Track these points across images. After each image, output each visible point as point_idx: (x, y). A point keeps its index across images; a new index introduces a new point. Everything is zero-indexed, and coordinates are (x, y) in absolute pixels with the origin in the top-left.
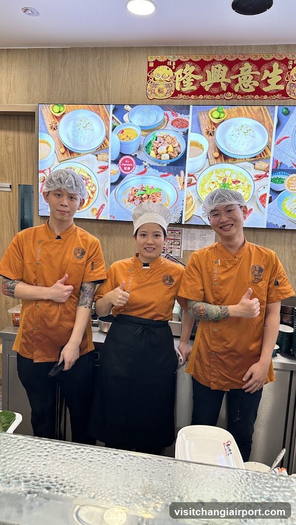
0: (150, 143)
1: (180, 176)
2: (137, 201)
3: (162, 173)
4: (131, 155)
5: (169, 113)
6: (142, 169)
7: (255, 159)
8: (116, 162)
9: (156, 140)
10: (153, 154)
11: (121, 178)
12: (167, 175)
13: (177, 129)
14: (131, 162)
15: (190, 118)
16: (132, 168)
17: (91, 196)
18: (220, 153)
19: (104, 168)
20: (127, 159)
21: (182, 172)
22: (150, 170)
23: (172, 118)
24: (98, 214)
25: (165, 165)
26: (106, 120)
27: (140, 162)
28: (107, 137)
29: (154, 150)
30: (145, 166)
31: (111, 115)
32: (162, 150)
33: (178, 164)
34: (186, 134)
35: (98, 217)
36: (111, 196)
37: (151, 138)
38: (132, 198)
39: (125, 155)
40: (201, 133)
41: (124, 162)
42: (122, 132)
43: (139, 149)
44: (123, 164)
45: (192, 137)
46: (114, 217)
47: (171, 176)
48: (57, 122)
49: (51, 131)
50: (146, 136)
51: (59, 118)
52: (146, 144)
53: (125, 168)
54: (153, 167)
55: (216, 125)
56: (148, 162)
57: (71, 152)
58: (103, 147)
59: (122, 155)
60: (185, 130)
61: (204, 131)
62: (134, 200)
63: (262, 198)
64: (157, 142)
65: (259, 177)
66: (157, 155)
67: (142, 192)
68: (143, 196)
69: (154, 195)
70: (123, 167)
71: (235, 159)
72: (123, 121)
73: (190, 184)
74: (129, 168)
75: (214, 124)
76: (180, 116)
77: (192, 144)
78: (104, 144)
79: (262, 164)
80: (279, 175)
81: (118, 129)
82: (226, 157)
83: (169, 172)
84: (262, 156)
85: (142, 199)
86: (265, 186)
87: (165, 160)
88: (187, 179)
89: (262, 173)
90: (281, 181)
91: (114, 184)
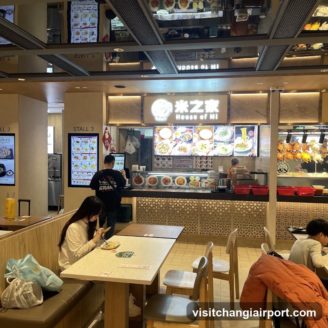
0: (183, 136)
1: (191, 143)
2: (180, 150)
3: (187, 143)
5: (188, 129)
6: (181, 142)
7: (210, 139)
8: (175, 141)
9: (185, 135)
10: (184, 138)
11: (176, 144)
13: (190, 132)
14: (178, 140)
15: (193, 130)
16: (179, 142)
17: (168, 149)
18: (201, 138)
19: (172, 142)
22: (183, 142)
23: (188, 130)
24: (170, 154)
26: (172, 130)
27: (181, 140)
28: (172, 135)
31: (173, 129)
32: (186, 137)
33: (191, 141)
34: (192, 133)
36: (173, 149)
37: (183, 134)
40: (196, 133)
41: (177, 140)
43: (181, 137)
45: (194, 134)
46: (174, 155)
49: (157, 134)
51: (160, 130)
53: (177, 142)
54: (184, 141)
55: (199, 131)
57: (163, 139)
58: (171, 137)
59: (176, 139)
61: (197, 133)
63: (212, 148)
65: (211, 143)
67: (182, 148)
69: (185, 148)
71: (205, 139)
72: (176, 131)
73: (194, 145)
76: (190, 129)
77: (194, 136)
79: (211, 140)
80: (216, 143)
81: (175, 132)
82: (202, 139)
83: (189, 143)
84: (211, 138)
85: (182, 150)
86: (213, 145)
87: (187, 140)
88: (193, 144)
89: (212, 142)
90: (216, 144)
91: (174, 146)
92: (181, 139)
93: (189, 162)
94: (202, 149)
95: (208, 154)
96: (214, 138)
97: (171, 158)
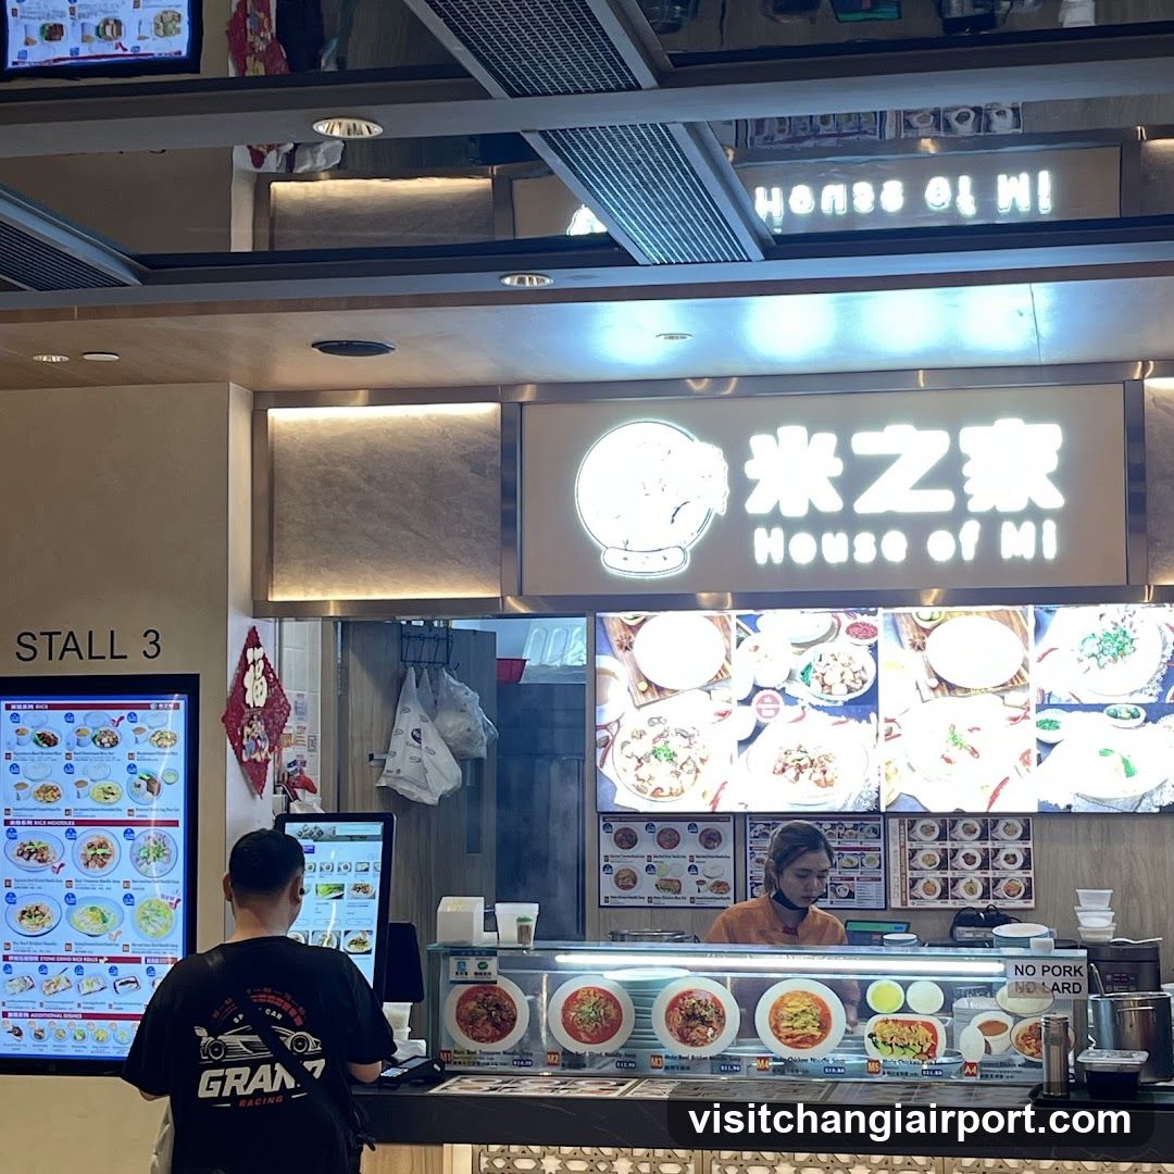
0: (809, 666)
1: (869, 722)
2: (791, 773)
3: (836, 719)
4: (774, 689)
5: (841, 613)
6: (796, 711)
7: (1003, 689)
8: (747, 702)
9: (820, 660)
10: (816, 684)
11: (758, 730)
12: (846, 722)
13: (858, 641)
14: (775, 701)
15: (879, 621)
16: (777, 711)
17: (699, 765)
18: (940, 679)
19: (723, 714)
20: (767, 696)
21: (873, 716)
22: (811, 713)
23: (847, 622)
24: (715, 802)
25: (840, 704)
26: (725, 628)
27: (791, 700)
28: (728, 659)
29: (817, 678)
30: (803, 708)
32: (832, 677)
33: (864, 703)
34: (874, 649)
35: (714, 808)
36: (739, 764)
37: (810, 655)
38: (780, 767)
39: (762, 689)
40: (901, 644)
41: (761, 701)
42: (756, 648)
43: (791, 677)
44: (761, 706)
45: (886, 652)
46: (747, 806)
47: (853, 723)
48: (631, 635)
49: (620, 653)
50: (801, 654)
51: (634, 629)
52: (801, 668)
53: (765, 713)
54: (818, 708)
55: (928, 632)
56: (806, 699)
57: (660, 689)
58: (721, 676)
59: (757, 688)
60: (871, 641)
61: (908, 643)
62: (783, 770)
63: (1025, 757)
64: (823, 663)
65: (1015, 720)
66: (823, 686)
67: (800, 755)
68: (802, 763)
69: (822, 759)
70: (760, 711)
71: (967, 690)
72: (756, 630)
73: (889, 735)
74: (772, 712)
75: (924, 630)
76: (861, 619)
77: (888, 665)
78: (724, 670)
79: (1015, 697)
80: (1049, 714)
81: (748, 644)
82: (951, 688)
83: (849, 716)
84: (1016, 682)
85: (800, 768)
86: (1028, 734)
87: (840, 695)
88: (883, 727)
89: (1020, 713)
90: (1052, 725)
91: (744, 743)
92: (791, 690)
93: (856, 861)
94: (948, 761)
95: (995, 795)
96: (1039, 678)
97: (726, 829)
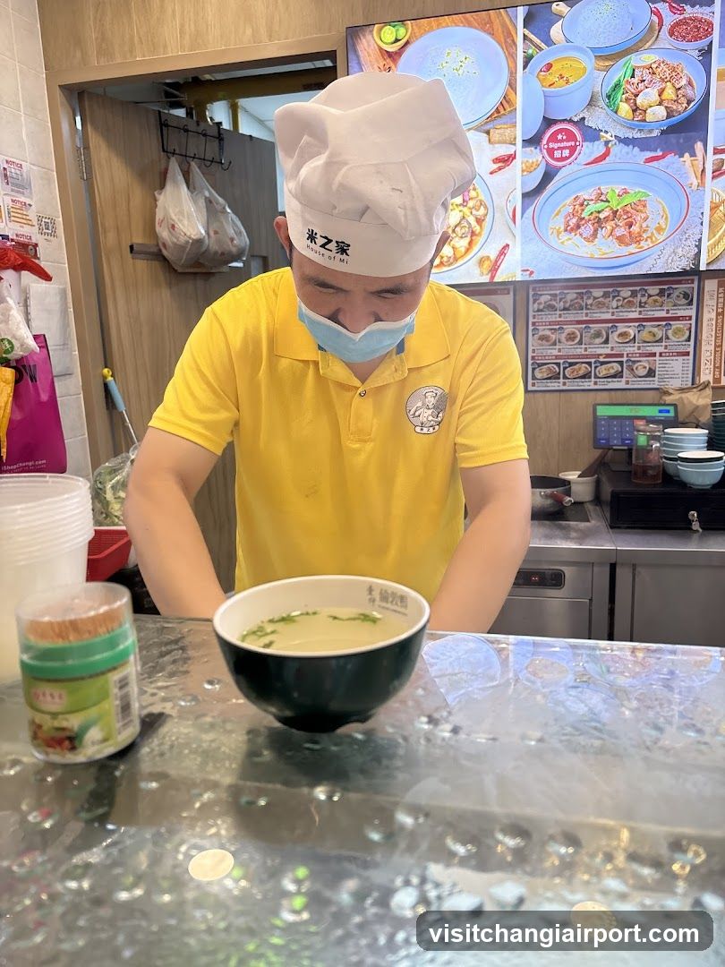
0: (617, 86)
1: (693, 154)
2: (587, 230)
3: (650, 154)
4: (570, 121)
5: (663, 7)
6: (597, 149)
8: (533, 141)
9: (633, 76)
10: (625, 109)
11: (548, 177)
12: (663, 157)
13: (684, 45)
14: (571, 136)
15: (715, 13)
16: (573, 150)
17: (477, 229)
19: (506, 160)
20: (560, 131)
21: (699, 146)
22: (618, 150)
23: (670, 19)
24: (494, 269)
25: (656, 133)
26: (509, 45)
27: (592, 135)
28: (512, 85)
29: (627, 100)
30: (607, 143)
31: (521, 30)
32: (648, 97)
34: (706, 54)
35: (493, 277)
36: (523, 222)
37: (620, 72)
38: (574, 221)
39: (555, 122)
41: (553, 138)
42: (549, 66)
43: (592, 103)
44: (551, 145)
46: (532, 273)
47: (671, 158)
48: (392, 65)
50: (607, 69)
51: (395, 56)
52: (607, 89)
53: (557, 154)
54: (626, 141)
56: (612, 131)
58: (504, 109)
59: (548, 122)
60: (704, 43)
62: (578, 227)
64: (635, 80)
66: (634, 111)
67: (600, 205)
68: (602, 216)
69: (628, 209)
70: (551, 152)
72: (549, 43)
73: (719, 172)
74: (566, 153)
76: (690, 12)
78: (506, 101)
81: (538, 63)
83: (667, 149)
85: (599, 223)
87: (656, 120)
88: (711, 160)
91: (531, 195)
93: (660, 334)
